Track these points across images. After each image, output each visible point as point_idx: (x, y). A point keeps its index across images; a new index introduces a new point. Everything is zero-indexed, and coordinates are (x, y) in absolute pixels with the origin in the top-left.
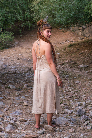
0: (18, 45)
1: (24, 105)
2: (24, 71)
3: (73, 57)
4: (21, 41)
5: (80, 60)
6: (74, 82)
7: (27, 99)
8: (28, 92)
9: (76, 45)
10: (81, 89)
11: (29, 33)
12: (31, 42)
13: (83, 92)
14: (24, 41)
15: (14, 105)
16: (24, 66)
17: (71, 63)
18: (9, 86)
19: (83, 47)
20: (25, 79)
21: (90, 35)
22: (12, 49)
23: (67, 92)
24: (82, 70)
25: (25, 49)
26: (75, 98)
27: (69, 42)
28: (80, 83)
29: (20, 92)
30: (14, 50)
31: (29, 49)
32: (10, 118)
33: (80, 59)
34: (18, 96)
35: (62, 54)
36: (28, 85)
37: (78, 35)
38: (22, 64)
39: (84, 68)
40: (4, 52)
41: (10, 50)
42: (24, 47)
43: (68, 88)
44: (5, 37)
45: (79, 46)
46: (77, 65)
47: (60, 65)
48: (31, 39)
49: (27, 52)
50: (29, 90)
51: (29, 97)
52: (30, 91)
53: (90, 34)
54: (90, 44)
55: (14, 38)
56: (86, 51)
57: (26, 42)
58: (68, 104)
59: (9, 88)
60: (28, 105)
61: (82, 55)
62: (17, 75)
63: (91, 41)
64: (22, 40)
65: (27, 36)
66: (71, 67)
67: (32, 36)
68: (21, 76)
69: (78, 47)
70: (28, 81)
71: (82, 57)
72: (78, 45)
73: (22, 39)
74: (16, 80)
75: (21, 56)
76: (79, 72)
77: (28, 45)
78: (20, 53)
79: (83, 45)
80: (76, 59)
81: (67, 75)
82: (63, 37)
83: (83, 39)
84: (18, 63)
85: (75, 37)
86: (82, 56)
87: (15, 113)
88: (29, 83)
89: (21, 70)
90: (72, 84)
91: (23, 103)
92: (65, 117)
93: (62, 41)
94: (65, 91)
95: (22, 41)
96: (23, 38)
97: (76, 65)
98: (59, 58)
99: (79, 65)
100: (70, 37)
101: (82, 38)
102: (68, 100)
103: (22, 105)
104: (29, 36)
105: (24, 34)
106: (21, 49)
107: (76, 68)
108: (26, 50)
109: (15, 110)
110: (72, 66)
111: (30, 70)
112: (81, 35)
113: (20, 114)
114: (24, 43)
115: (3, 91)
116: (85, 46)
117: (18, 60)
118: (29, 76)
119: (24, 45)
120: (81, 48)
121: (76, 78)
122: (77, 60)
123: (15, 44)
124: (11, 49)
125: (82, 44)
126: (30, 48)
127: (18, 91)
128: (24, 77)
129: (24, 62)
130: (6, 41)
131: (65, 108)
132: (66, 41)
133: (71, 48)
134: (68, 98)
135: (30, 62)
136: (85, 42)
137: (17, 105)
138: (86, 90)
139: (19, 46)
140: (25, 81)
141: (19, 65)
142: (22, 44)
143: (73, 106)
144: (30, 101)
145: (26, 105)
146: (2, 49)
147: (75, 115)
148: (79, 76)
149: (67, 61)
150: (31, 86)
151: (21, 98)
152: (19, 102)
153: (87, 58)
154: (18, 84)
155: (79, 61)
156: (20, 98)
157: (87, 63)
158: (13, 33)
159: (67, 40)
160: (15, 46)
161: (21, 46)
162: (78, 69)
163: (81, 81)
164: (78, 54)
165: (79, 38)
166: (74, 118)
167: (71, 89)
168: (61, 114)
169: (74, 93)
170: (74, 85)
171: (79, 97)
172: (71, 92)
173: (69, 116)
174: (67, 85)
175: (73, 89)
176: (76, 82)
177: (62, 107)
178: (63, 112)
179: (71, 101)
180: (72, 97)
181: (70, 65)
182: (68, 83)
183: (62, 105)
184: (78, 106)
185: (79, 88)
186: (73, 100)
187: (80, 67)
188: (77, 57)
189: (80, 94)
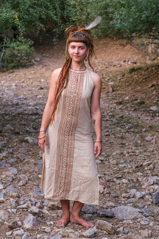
0: (40, 63)
3: (139, 92)
4: (45, 57)
5: (150, 98)
6: (142, 138)
9: (142, 71)
10: (155, 152)
11: (60, 43)
14: (50, 56)
15: (36, 174)
17: (135, 102)
18: (26, 138)
19: (156, 75)
22: (29, 70)
23: (130, 156)
24: (155, 116)
26: (146, 168)
27: (129, 63)
28: (154, 141)
30: (33, 72)
32: (30, 200)
33: (151, 95)
35: (117, 84)
37: (145, 52)
39: (158, 112)
40: (16, 73)
41: (26, 72)
42: (51, 68)
43: (132, 148)
44: (19, 48)
45: (149, 72)
46: (145, 107)
47: (115, 105)
55: (34, 50)
57: (54, 58)
58: (135, 180)
59: (27, 141)
61: (153, 88)
62: (40, 118)
64: (47, 56)
66: (134, 110)
69: (146, 73)
71: (154, 92)
72: (145, 70)
73: (48, 52)
74: (39, 128)
75: (44, 82)
76: (150, 119)
78: (44, 78)
79: (156, 71)
80: (143, 96)
81: (129, 125)
82: (119, 53)
83: (154, 59)
84: (41, 96)
85: (140, 56)
86: (154, 90)
87: (40, 191)
90: (139, 142)
92: (132, 204)
93: (118, 60)
94: (128, 153)
95: (47, 57)
97: (145, 105)
98: (113, 91)
99: (148, 106)
100: (133, 54)
101: (153, 58)
102: (134, 171)
105: (51, 45)
106: (46, 70)
107: (144, 111)
109: (38, 186)
110: (137, 107)
112: (152, 52)
114: (51, 60)
115: (15, 146)
117: (39, 91)
119: (49, 63)
120: (151, 76)
121: (145, 131)
122: (145, 98)
123: (36, 61)
124: (27, 69)
125: (154, 68)
130: (19, 55)
131: (129, 186)
132: (125, 61)
133: (135, 75)
134: (134, 167)
136: (158, 66)
139: (41, 65)
141: (43, 100)
142: (47, 61)
143: (144, 184)
146: (11, 69)
147: (150, 203)
148: (150, 127)
149: (127, 98)
155: (149, 100)
158: (33, 42)
159: (127, 60)
160: (34, 64)
161: (46, 66)
162: (147, 114)
163: (155, 137)
164: (147, 87)
165: (147, 57)
166: (148, 208)
167: (137, 151)
168: (123, 199)
169: (143, 158)
170: (142, 144)
171: (154, 168)
172: (137, 155)
173: (138, 204)
174: (130, 143)
175: (141, 150)
176: (146, 138)
177: (125, 185)
178: (127, 195)
179: (140, 174)
180: (142, 165)
181: (133, 105)
182: (133, 138)
183: (124, 181)
184: (152, 185)
185: (152, 149)
186: (143, 172)
187: (151, 110)
188: (144, 91)
189: (155, 161)
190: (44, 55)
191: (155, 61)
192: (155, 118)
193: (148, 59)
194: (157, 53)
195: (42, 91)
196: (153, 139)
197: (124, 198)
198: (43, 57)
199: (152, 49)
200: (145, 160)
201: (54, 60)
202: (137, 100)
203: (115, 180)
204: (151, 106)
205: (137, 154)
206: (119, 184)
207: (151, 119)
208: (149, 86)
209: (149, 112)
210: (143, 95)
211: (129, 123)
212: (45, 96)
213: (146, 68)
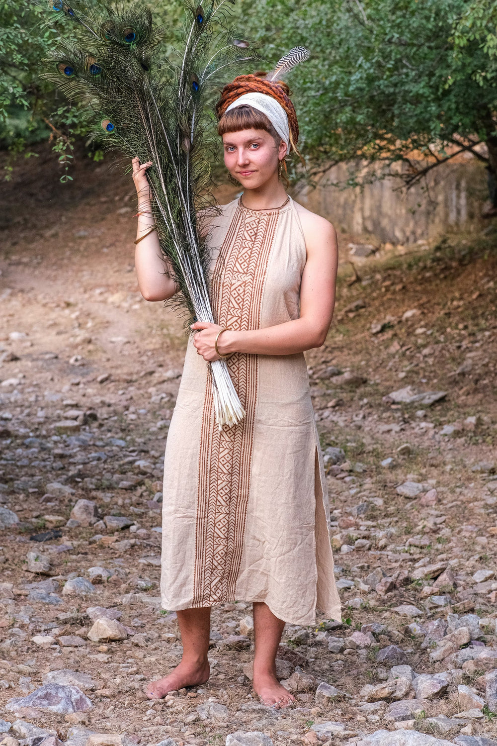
0: (3, 282)
1: (94, 634)
2: (58, 424)
3: (341, 349)
4: (19, 263)
5: (383, 364)
6: (388, 489)
7: (107, 593)
8: (102, 547)
9: (341, 286)
10: (445, 532)
11: (64, 219)
12: (75, 268)
13: (469, 549)
14: (35, 261)
15: (23, 635)
16: (49, 395)
17: (334, 380)
19: (389, 296)
20: (73, 471)
21: (419, 231)
23: (358, 550)
24: (413, 417)
25: (45, 305)
26: (427, 590)
28: (431, 495)
29: (53, 549)
31: (68, 305)
32: (12, 731)
33: (384, 355)
34: (45, 575)
36: (96, 509)
38: (37, 385)
39: (422, 407)
42: (40, 297)
43: (357, 526)
45: (364, 288)
46: (371, 394)
48: (75, 251)
49: (55, 325)
50: (109, 540)
51: (116, 584)
52: (116, 545)
53: (416, 223)
54: (428, 274)
56: (409, 314)
57: (47, 268)
58: (397, 634)
60: (119, 641)
61: (388, 334)
62: (19, 446)
63: (429, 263)
64: (25, 260)
65: (55, 235)
66: (337, 405)
67: (80, 238)
68: (43, 449)
69: (355, 293)
70: (90, 483)
71: (395, 347)
72: (351, 285)
73: (26, 250)
74: (18, 477)
75: (22, 341)
76: (396, 428)
77: (59, 286)
78: (19, 327)
79: (387, 283)
80: (359, 360)
81: (329, 449)
83: (374, 252)
84: (14, 381)
86: (392, 339)
87: (47, 696)
88: (99, 494)
89: (36, 420)
90: (379, 502)
91: (85, 622)
92: (411, 722)
94: (350, 541)
95: (26, 265)
96: (32, 246)
97: (368, 389)
99: (381, 389)
101: (371, 247)
102: (383, 602)
103: (78, 640)
104: (61, 234)
105: (34, 226)
106: (24, 305)
107: (370, 405)
108: (52, 309)
109: (35, 676)
110: (345, 396)
111: (94, 417)
112: (365, 229)
113: (81, 701)
114: (37, 272)
116: (399, 287)
117: (7, 366)
118: (94, 455)
119: (33, 283)
120: (374, 299)
121: (393, 467)
122: (367, 365)
125: (378, 276)
126: (72, 300)
127: (41, 546)
128: (62, 456)
129: (49, 375)
131: (381, 657)
134: (380, 588)
135: (83, 375)
136: (393, 268)
137: (49, 639)
138: (483, 540)
139: (8, 291)
140: (71, 481)
141: (22, 392)
142: (23, 277)
143: (434, 647)
144: (131, 606)
145: (111, 640)
147: (478, 713)
148: (407, 452)
150: (120, 515)
151: (68, 588)
152: (52, 614)
153: (426, 351)
154: (32, 499)
155: (382, 370)
156: (59, 588)
157: (430, 379)
161: (22, 291)
162: (384, 415)
163: (433, 482)
164: (366, 333)
165: (351, 245)
166: (475, 731)
167: (380, 534)
168: (371, 707)
169: (408, 556)
170: (392, 509)
171: (455, 585)
172: (384, 548)
173: (433, 720)
174: (348, 510)
175: (393, 530)
176: (400, 489)
177: (363, 652)
178: (383, 690)
179: (408, 610)
180: (408, 581)
181: (329, 392)
182: (353, 492)
183: (357, 637)
184: (466, 645)
185: (430, 524)
186: (418, 601)
187: (394, 403)
188: (359, 347)
189: (453, 563)
190: (14, 258)
191: (378, 255)
192: (414, 424)
193: (352, 252)
194: (383, 230)
195: (15, 367)
196: (425, 491)
197: (372, 700)
198: (10, 264)
199: (364, 218)
200: (415, 561)
201: (49, 272)
202: (339, 373)
203: (322, 636)
204: (390, 389)
205: (382, 543)
206: (342, 650)
207: (402, 430)
208: (374, 331)
209: (388, 409)
210: (359, 357)
211: (329, 445)
212: (28, 381)
213: (354, 278)
